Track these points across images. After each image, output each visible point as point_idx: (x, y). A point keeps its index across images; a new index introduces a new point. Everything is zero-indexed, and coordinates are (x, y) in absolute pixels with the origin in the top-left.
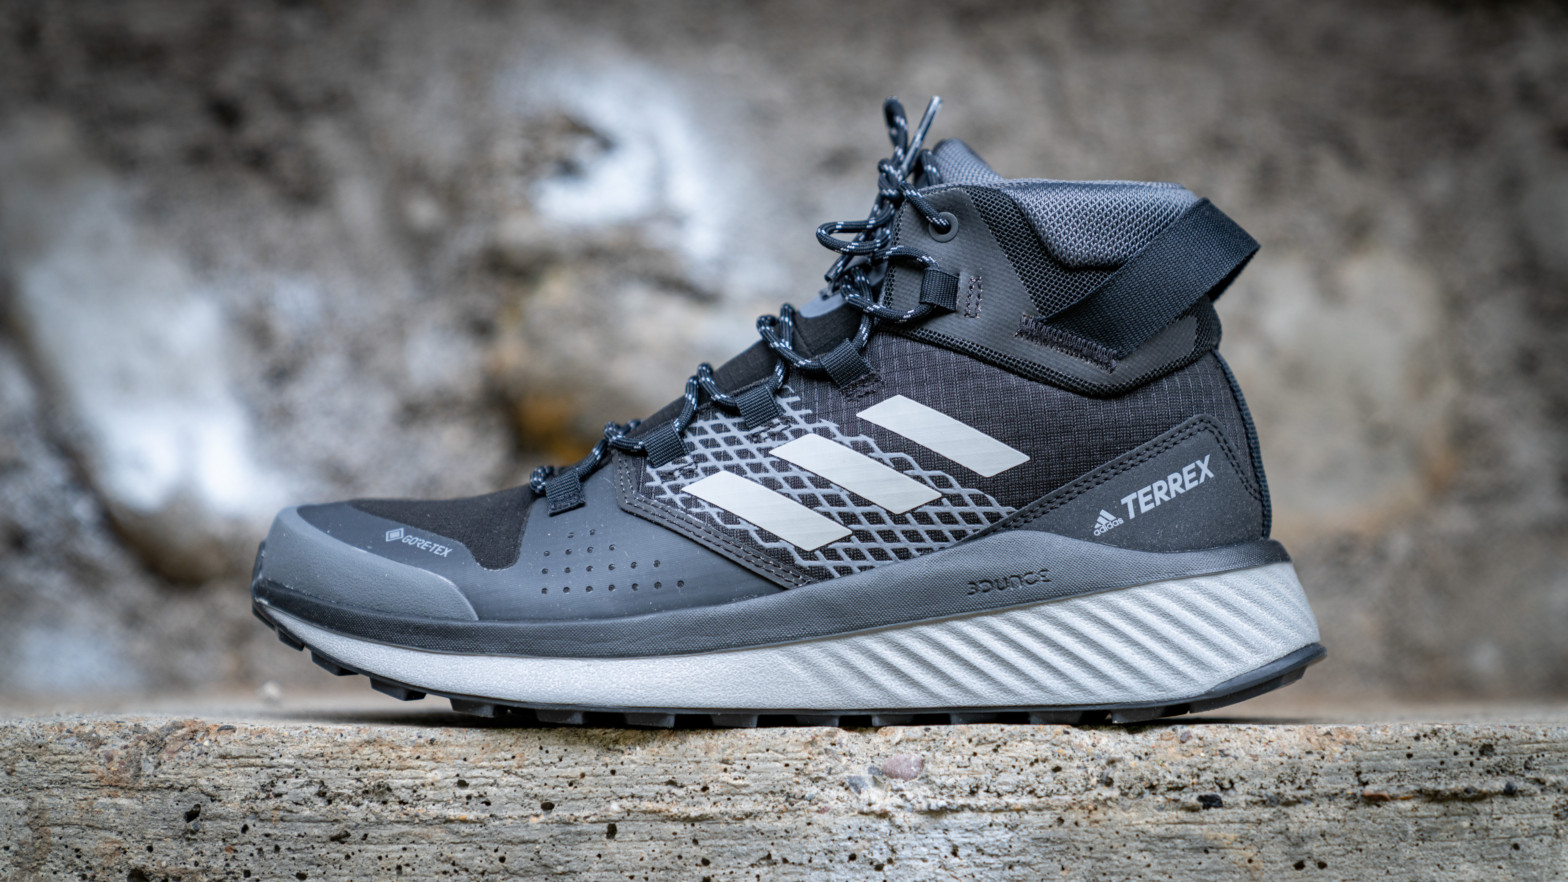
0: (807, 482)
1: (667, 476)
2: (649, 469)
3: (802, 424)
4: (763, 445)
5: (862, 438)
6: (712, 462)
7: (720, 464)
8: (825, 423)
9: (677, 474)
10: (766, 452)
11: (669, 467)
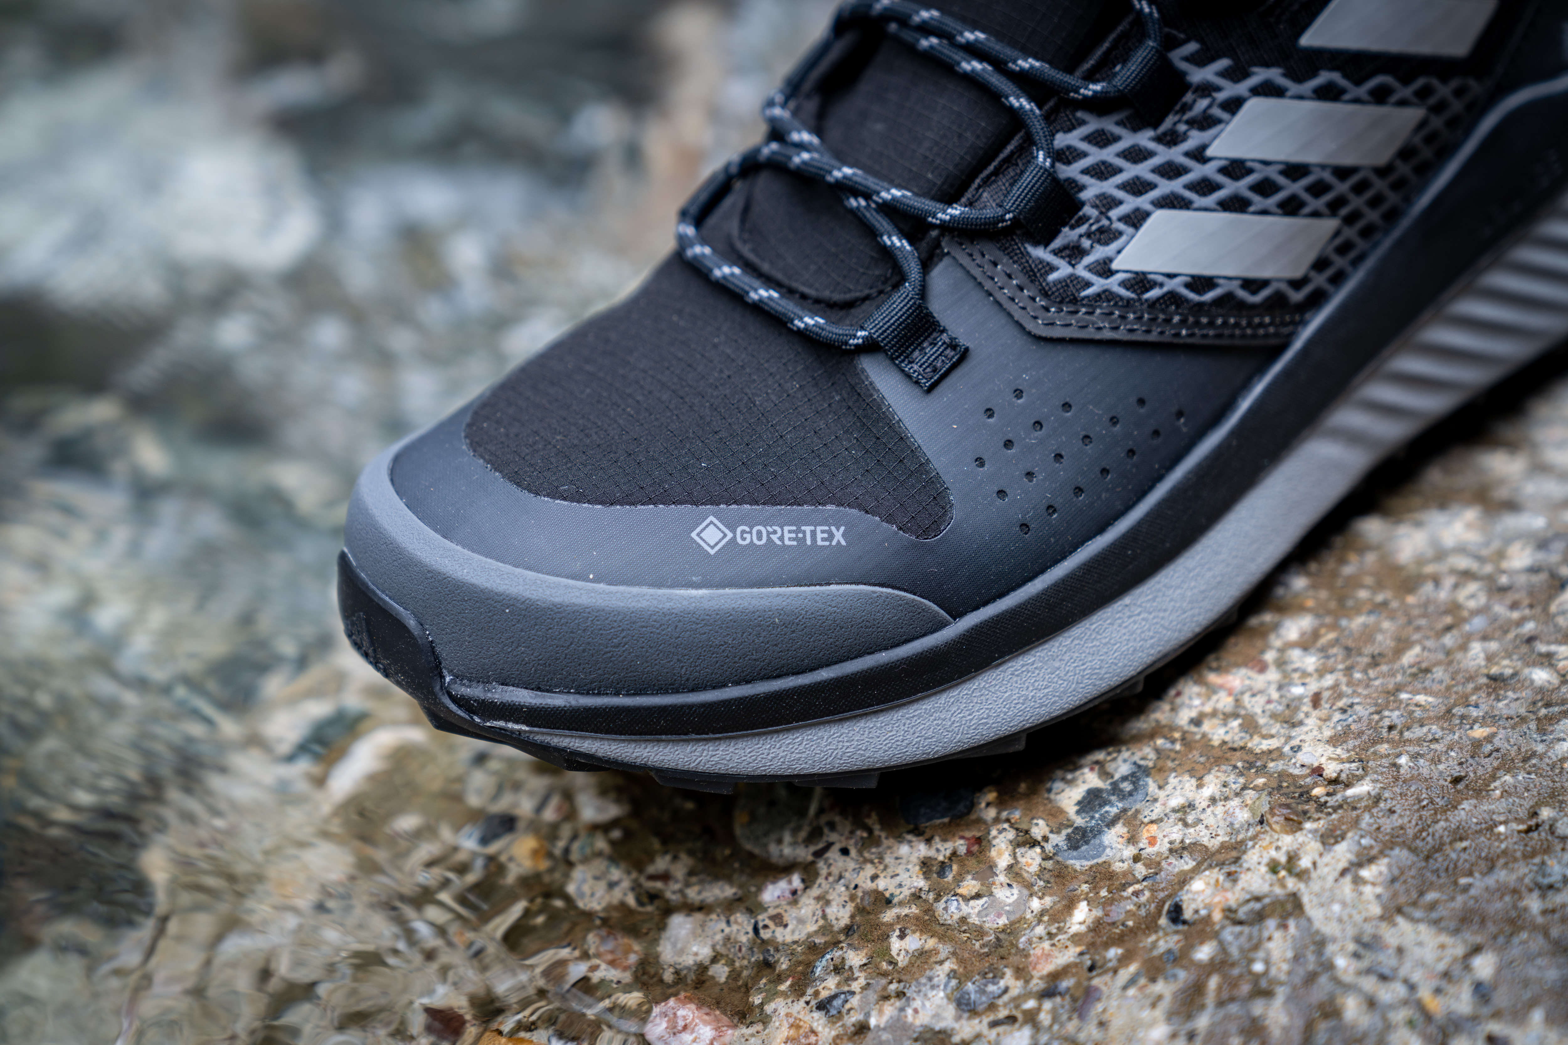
0: (1281, 180)
1: (1074, 253)
2: (1039, 253)
3: (1230, 90)
4: (1189, 144)
5: (1324, 77)
6: (1130, 203)
7: (1143, 202)
8: (1260, 75)
9: (1086, 243)
10: (1199, 155)
11: (1067, 235)
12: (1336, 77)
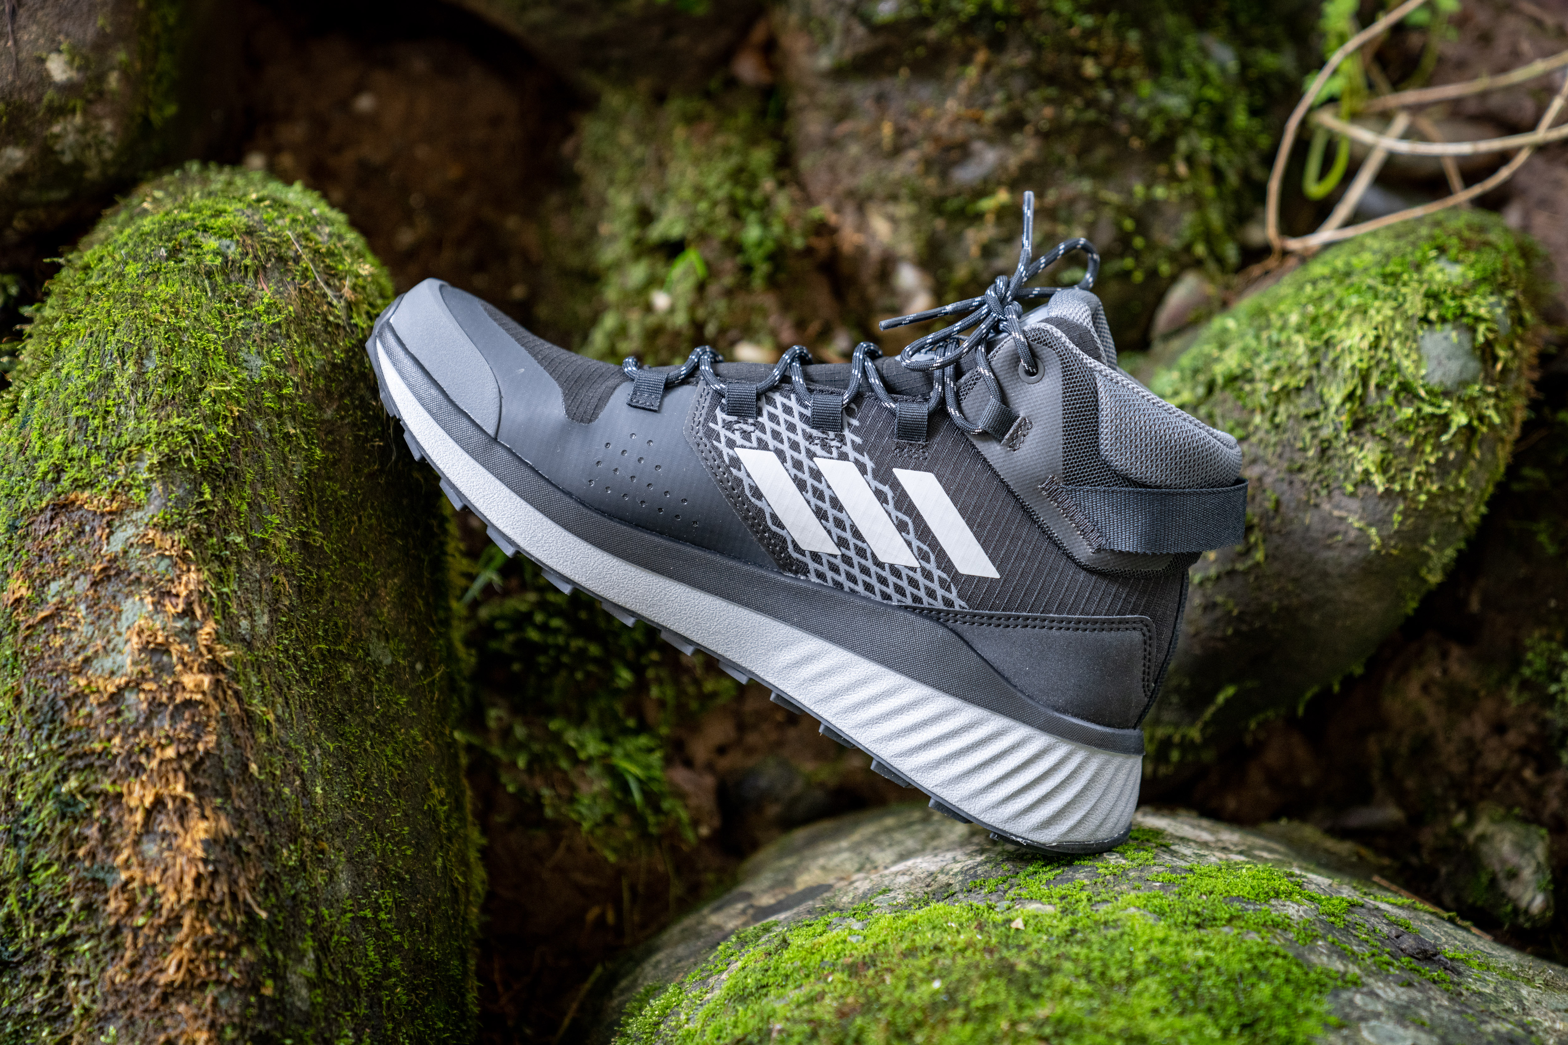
12: (890, 495)
